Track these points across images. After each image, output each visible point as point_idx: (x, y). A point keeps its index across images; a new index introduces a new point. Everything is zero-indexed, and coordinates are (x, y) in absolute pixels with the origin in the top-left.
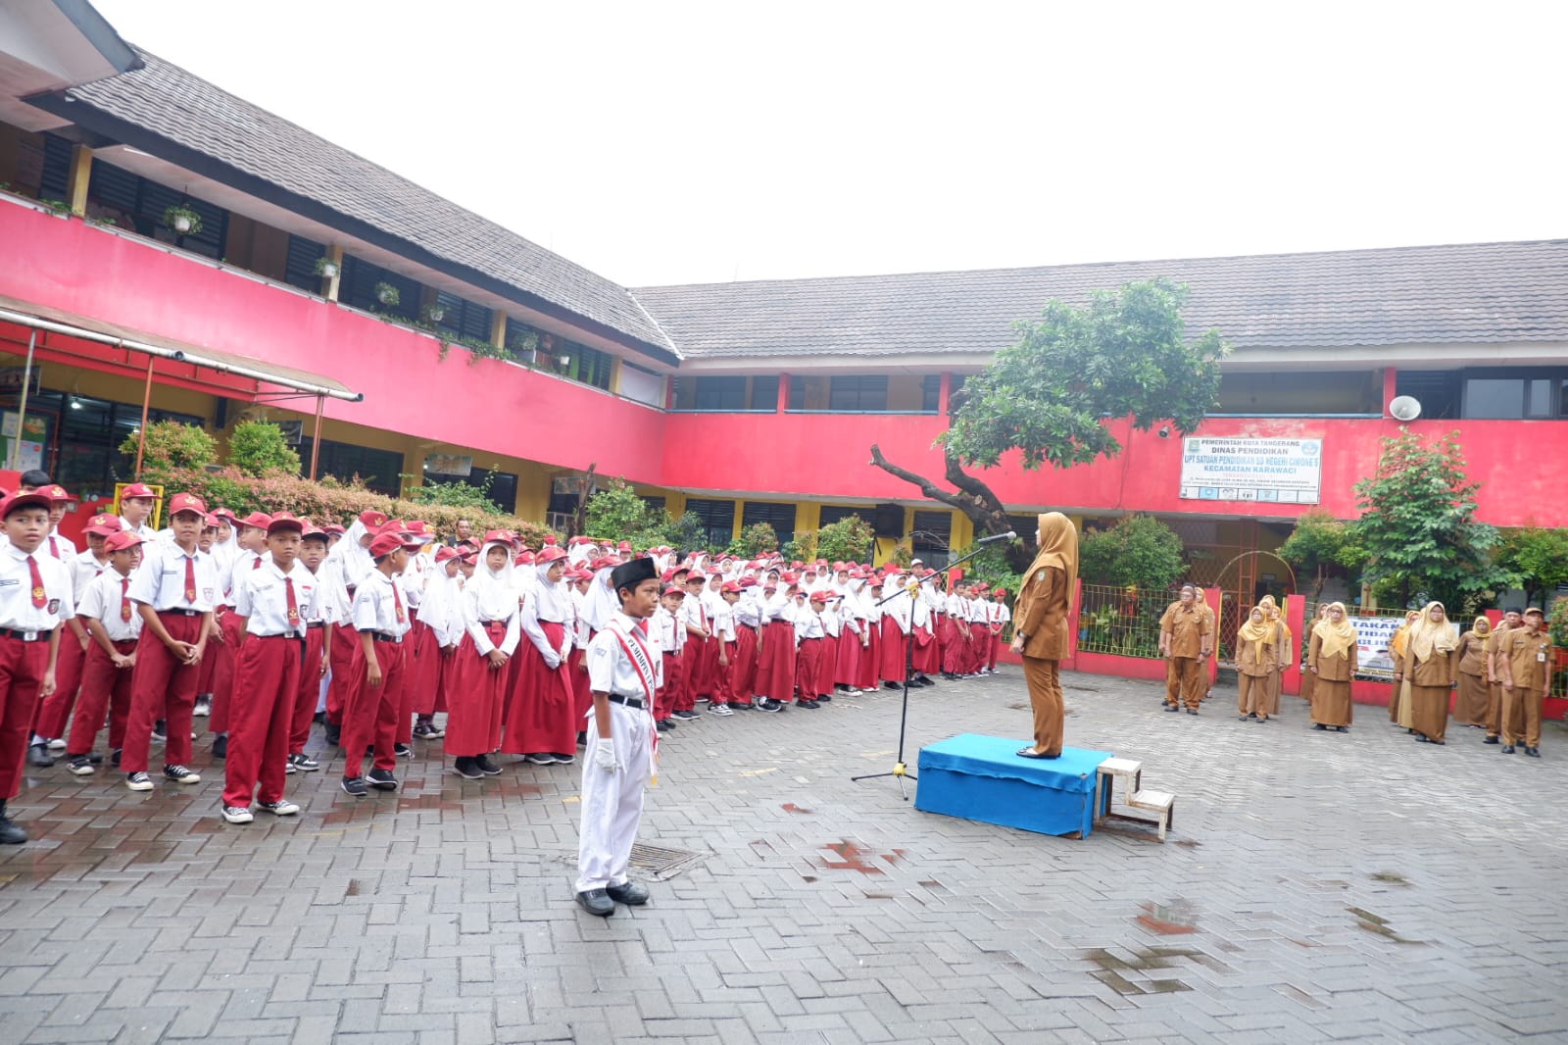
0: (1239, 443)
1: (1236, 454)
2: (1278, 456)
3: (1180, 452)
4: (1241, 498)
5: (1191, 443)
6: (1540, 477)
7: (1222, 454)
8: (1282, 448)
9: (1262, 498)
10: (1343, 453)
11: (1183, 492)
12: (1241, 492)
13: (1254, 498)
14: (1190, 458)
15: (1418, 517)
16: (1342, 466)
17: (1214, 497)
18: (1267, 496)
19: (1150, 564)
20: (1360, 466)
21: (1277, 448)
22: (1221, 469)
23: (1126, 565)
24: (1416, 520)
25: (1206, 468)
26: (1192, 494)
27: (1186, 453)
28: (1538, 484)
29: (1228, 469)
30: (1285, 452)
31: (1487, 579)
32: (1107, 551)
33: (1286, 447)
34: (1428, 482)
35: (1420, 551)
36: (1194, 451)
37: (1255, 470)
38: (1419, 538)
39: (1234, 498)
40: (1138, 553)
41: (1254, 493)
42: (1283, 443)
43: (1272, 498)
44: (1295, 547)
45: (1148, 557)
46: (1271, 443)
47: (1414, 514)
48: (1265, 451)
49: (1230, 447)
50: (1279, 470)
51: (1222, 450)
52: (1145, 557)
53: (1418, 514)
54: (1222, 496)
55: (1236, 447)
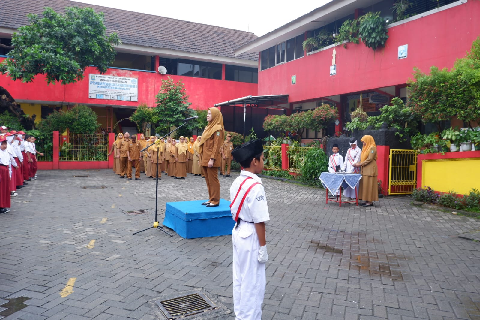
0: (110, 78)
1: (109, 82)
2: (124, 83)
3: (88, 80)
4: (112, 98)
5: (92, 77)
6: (197, 95)
7: (104, 82)
8: (125, 81)
9: (119, 99)
10: (144, 84)
11: (90, 95)
12: (111, 96)
13: (116, 99)
14: (92, 82)
15: (175, 107)
16: (144, 89)
17: (102, 98)
18: (120, 98)
19: (88, 124)
20: (150, 89)
21: (123, 81)
22: (104, 87)
23: (79, 125)
24: (175, 108)
25: (98, 87)
26: (93, 97)
27: (90, 80)
28: (197, 97)
29: (106, 87)
30: (126, 82)
31: (193, 126)
32: (70, 120)
33: (126, 81)
34: (177, 95)
35: (178, 117)
36: (93, 80)
37: (116, 88)
38: (177, 113)
39: (109, 99)
40: (83, 120)
41: (116, 97)
42: (125, 79)
43: (122, 99)
44: (137, 117)
45: (87, 121)
46: (121, 79)
47: (174, 106)
48: (119, 82)
49: (107, 79)
50: (124, 89)
51: (104, 80)
52: (86, 122)
53: (175, 106)
54: (105, 98)
55: (109, 79)
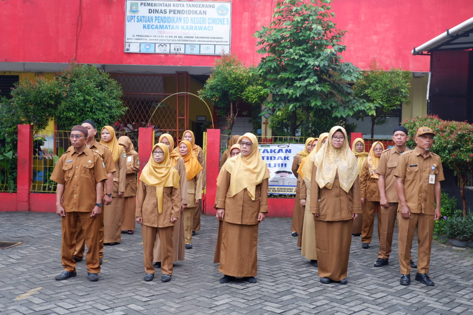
0: (170, 5)
1: (167, 15)
2: (200, 16)
3: (124, 13)
4: (173, 51)
5: (132, 5)
7: (157, 15)
8: (202, 9)
9: (188, 52)
11: (127, 47)
12: (173, 47)
13: (182, 51)
14: (132, 17)
15: (303, 58)
17: (152, 51)
18: (192, 49)
20: (259, 24)
21: (198, 9)
22: (157, 27)
24: (302, 61)
25: (144, 27)
26: (134, 48)
27: (128, 14)
29: (161, 27)
30: (205, 13)
33: (205, 9)
36: (134, 12)
37: (183, 28)
38: (305, 75)
39: (167, 52)
41: (182, 47)
42: (203, 6)
43: (196, 52)
46: (193, 6)
47: (301, 56)
48: (190, 12)
49: (163, 8)
50: (200, 28)
51: (157, 11)
53: (303, 56)
54: (158, 51)
55: (168, 9)
